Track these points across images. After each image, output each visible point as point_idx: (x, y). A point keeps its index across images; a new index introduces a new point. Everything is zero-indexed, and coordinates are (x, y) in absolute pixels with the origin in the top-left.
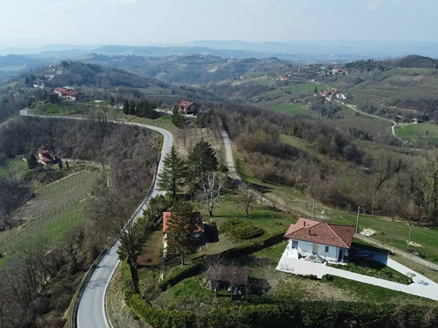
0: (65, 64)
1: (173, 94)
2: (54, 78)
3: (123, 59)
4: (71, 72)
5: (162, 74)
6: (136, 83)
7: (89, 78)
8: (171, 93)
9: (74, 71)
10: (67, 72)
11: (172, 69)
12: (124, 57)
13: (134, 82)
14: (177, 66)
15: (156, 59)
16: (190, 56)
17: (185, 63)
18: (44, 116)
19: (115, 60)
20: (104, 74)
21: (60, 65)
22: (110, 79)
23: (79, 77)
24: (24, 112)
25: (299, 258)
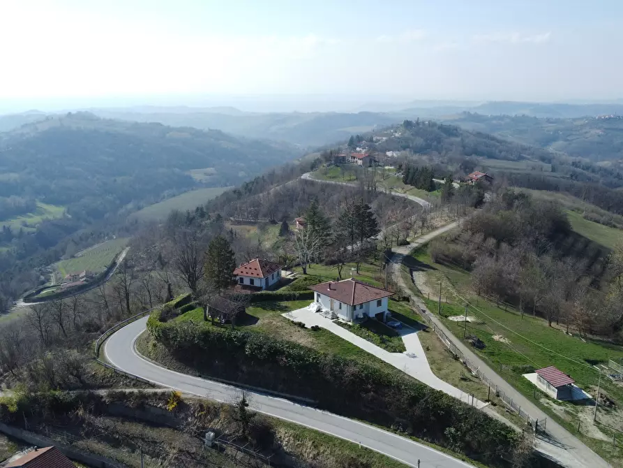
0: (408, 124)
1: (552, 171)
2: (386, 141)
3: (508, 120)
4: (412, 134)
5: (560, 143)
6: (503, 154)
7: (435, 143)
8: (550, 170)
9: (417, 134)
10: (408, 134)
11: (578, 137)
12: (508, 117)
13: (500, 152)
14: (586, 133)
15: (557, 121)
16: (610, 118)
17: (599, 128)
18: (320, 181)
19: (494, 122)
20: (458, 139)
21: (401, 125)
22: (464, 147)
23: (420, 141)
24: (306, 176)
25: (317, 311)
